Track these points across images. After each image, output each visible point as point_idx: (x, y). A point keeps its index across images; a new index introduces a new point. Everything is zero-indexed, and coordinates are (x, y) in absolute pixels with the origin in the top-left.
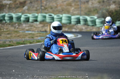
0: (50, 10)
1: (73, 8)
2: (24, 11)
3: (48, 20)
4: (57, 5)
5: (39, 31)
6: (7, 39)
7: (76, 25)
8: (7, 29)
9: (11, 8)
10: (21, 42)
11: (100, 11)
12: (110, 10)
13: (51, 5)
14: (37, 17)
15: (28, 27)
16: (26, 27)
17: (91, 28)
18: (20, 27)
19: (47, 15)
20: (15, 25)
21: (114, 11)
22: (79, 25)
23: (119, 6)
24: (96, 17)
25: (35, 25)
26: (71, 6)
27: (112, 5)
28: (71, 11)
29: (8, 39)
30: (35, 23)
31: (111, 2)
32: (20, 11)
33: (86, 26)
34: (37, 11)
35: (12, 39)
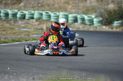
0: (47, 8)
1: (70, 6)
2: (21, 7)
3: (44, 17)
4: (55, 3)
5: (35, 28)
6: (2, 36)
7: (74, 24)
8: (2, 25)
9: (7, 4)
10: (17, 40)
11: (98, 11)
12: (108, 10)
13: (48, 2)
14: (33, 14)
15: (24, 24)
16: (22, 24)
17: (89, 27)
18: (16, 24)
19: (44, 13)
20: (10, 22)
21: (112, 10)
22: (76, 23)
23: (117, 6)
24: (93, 16)
25: (31, 22)
26: (68, 4)
27: (111, 4)
28: (69, 9)
29: (4, 36)
30: (31, 20)
31: (110, 1)
32: (16, 8)
33: (83, 25)
34: (34, 8)
35: (7, 36)
